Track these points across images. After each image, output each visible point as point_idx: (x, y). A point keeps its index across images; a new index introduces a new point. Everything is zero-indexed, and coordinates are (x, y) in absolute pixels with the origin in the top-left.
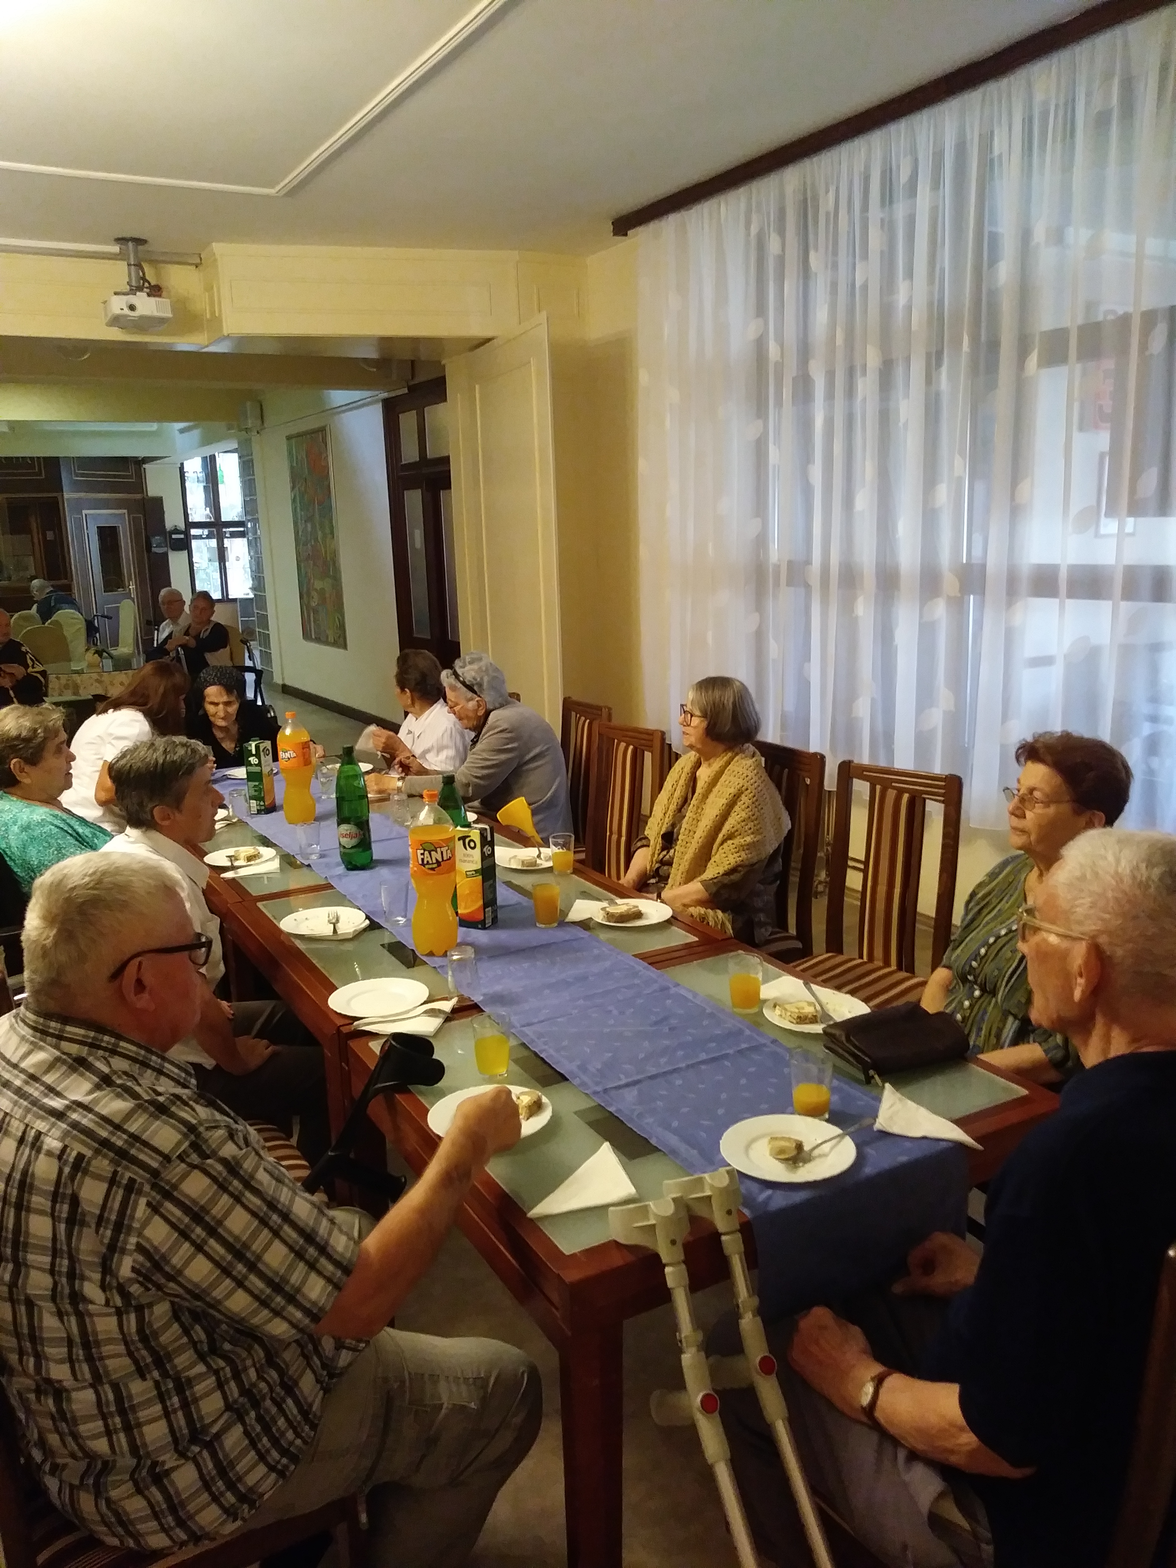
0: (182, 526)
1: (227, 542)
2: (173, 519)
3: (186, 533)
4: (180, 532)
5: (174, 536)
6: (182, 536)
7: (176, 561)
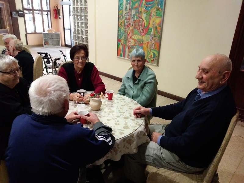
0: (22, 9)
1: (35, 15)
2: (19, 7)
3: (23, 11)
4: (21, 11)
5: (19, 12)
6: (22, 12)
7: (20, 20)
